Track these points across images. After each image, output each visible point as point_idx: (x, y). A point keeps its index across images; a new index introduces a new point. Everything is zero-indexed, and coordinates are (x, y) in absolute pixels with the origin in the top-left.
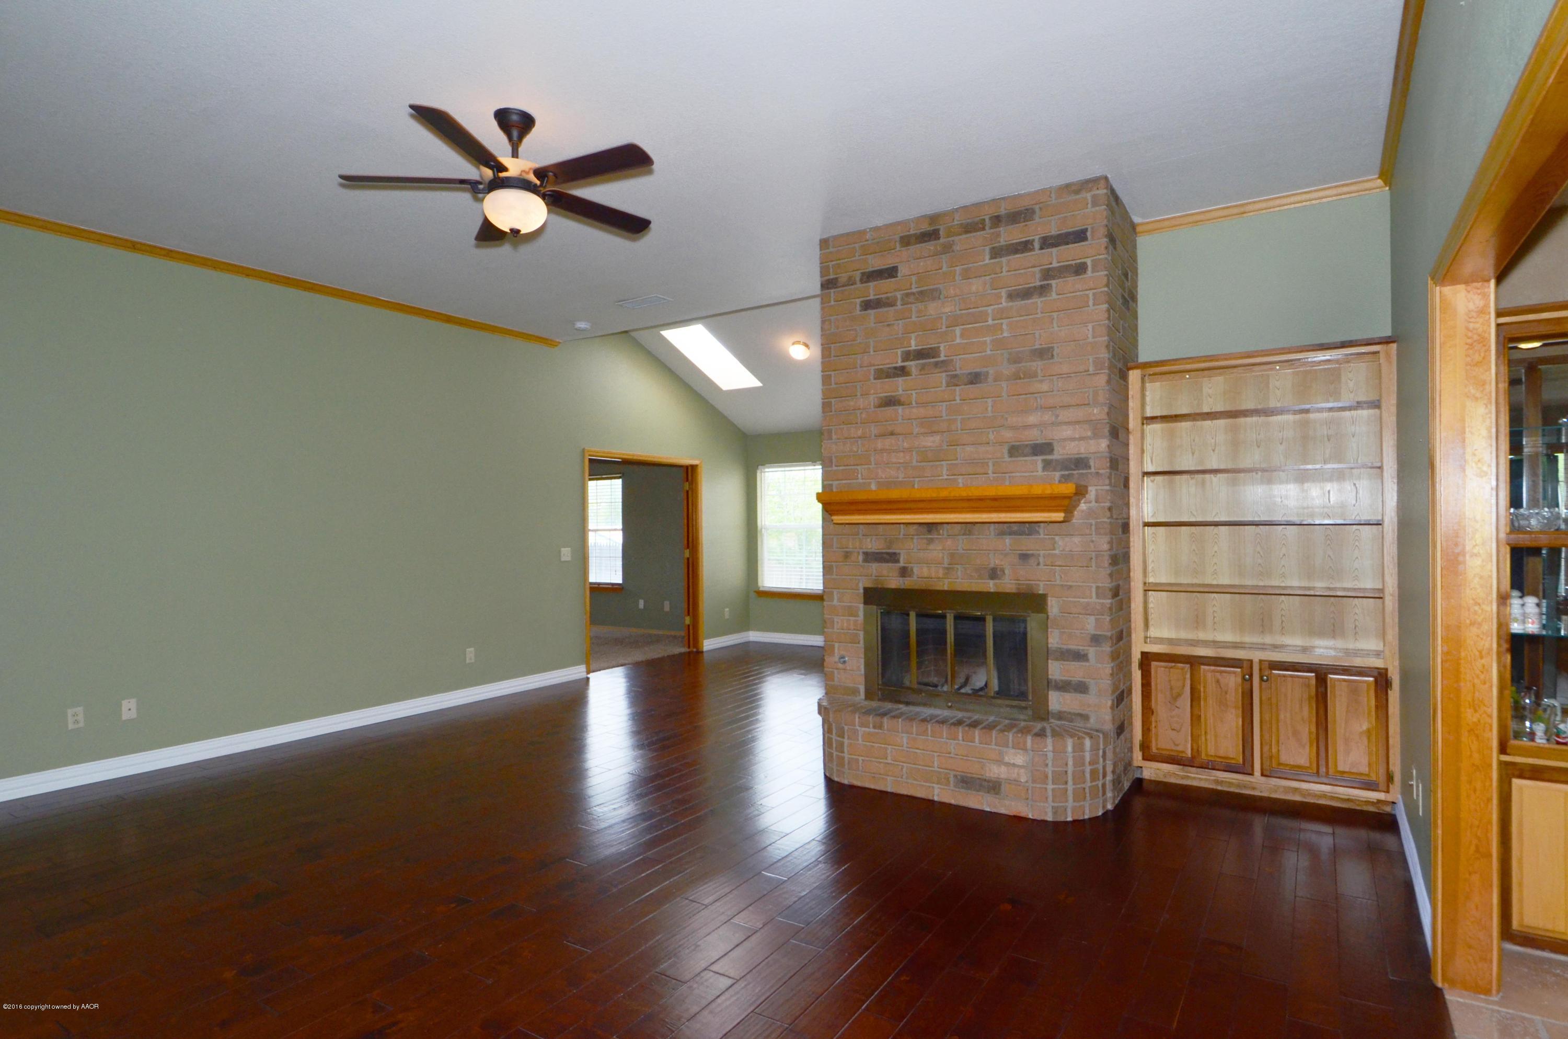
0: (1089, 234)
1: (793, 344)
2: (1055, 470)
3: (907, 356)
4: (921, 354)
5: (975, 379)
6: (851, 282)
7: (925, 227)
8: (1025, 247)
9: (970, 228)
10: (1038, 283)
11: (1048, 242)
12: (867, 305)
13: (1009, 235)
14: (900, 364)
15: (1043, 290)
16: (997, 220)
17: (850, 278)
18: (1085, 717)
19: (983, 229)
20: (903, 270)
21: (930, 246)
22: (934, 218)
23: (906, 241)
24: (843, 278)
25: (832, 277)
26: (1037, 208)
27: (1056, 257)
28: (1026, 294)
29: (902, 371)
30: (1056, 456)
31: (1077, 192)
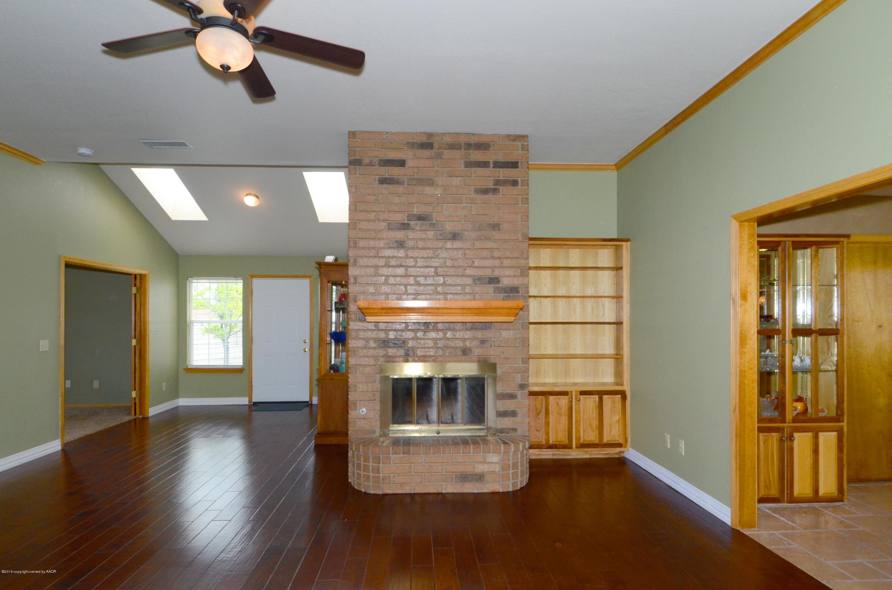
0: (519, 165)
1: (247, 195)
2: (500, 293)
3: (411, 217)
4: (420, 218)
5: (455, 236)
6: (371, 164)
7: (424, 139)
8: (485, 164)
9: (452, 147)
10: (492, 187)
11: (498, 165)
12: (383, 181)
13: (477, 156)
14: (406, 222)
15: (495, 191)
16: (469, 146)
17: (371, 161)
18: (515, 430)
19: (460, 149)
20: (410, 163)
21: (427, 153)
22: (430, 135)
23: (412, 145)
24: (366, 161)
25: (357, 158)
26: (491, 144)
27: (503, 174)
28: (485, 191)
29: (407, 227)
30: (501, 285)
31: (514, 140)
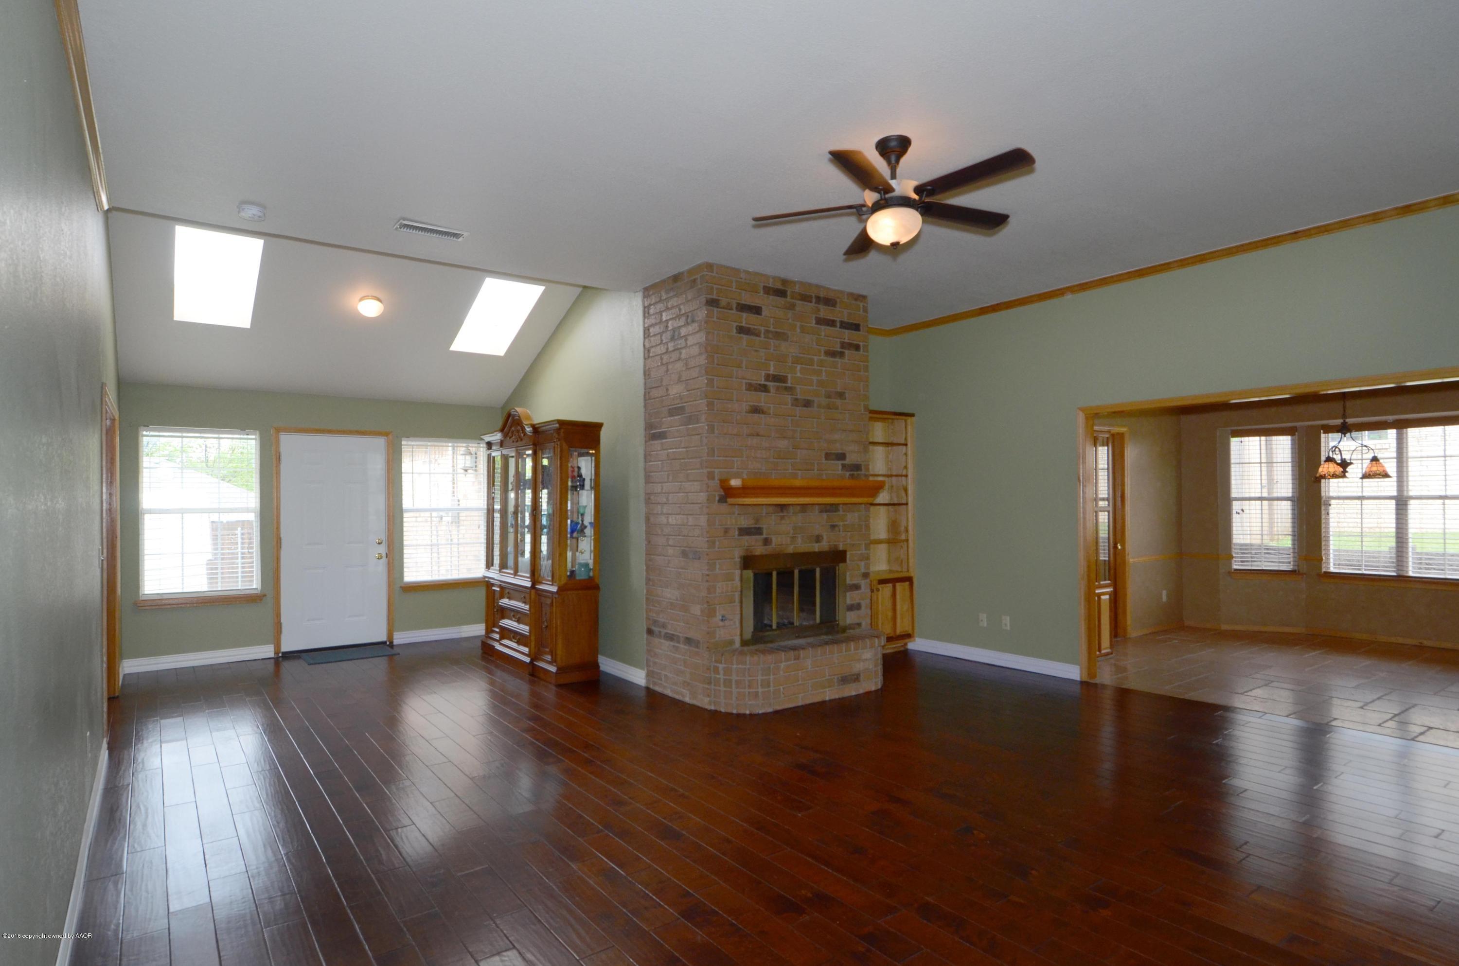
0: (861, 328)
1: (361, 299)
2: (847, 471)
3: (768, 377)
4: (779, 379)
5: (807, 404)
6: (729, 307)
7: (779, 286)
8: (831, 323)
9: (805, 298)
10: (839, 350)
11: (845, 325)
12: (741, 330)
13: (825, 312)
14: (763, 382)
15: (842, 355)
16: (818, 299)
17: (729, 303)
18: (859, 625)
19: (811, 302)
20: (765, 312)
21: (781, 301)
22: (785, 282)
23: (768, 290)
24: (724, 302)
25: (715, 297)
26: (838, 300)
27: (847, 335)
28: (832, 354)
29: (764, 389)
30: (847, 462)
31: (856, 300)
